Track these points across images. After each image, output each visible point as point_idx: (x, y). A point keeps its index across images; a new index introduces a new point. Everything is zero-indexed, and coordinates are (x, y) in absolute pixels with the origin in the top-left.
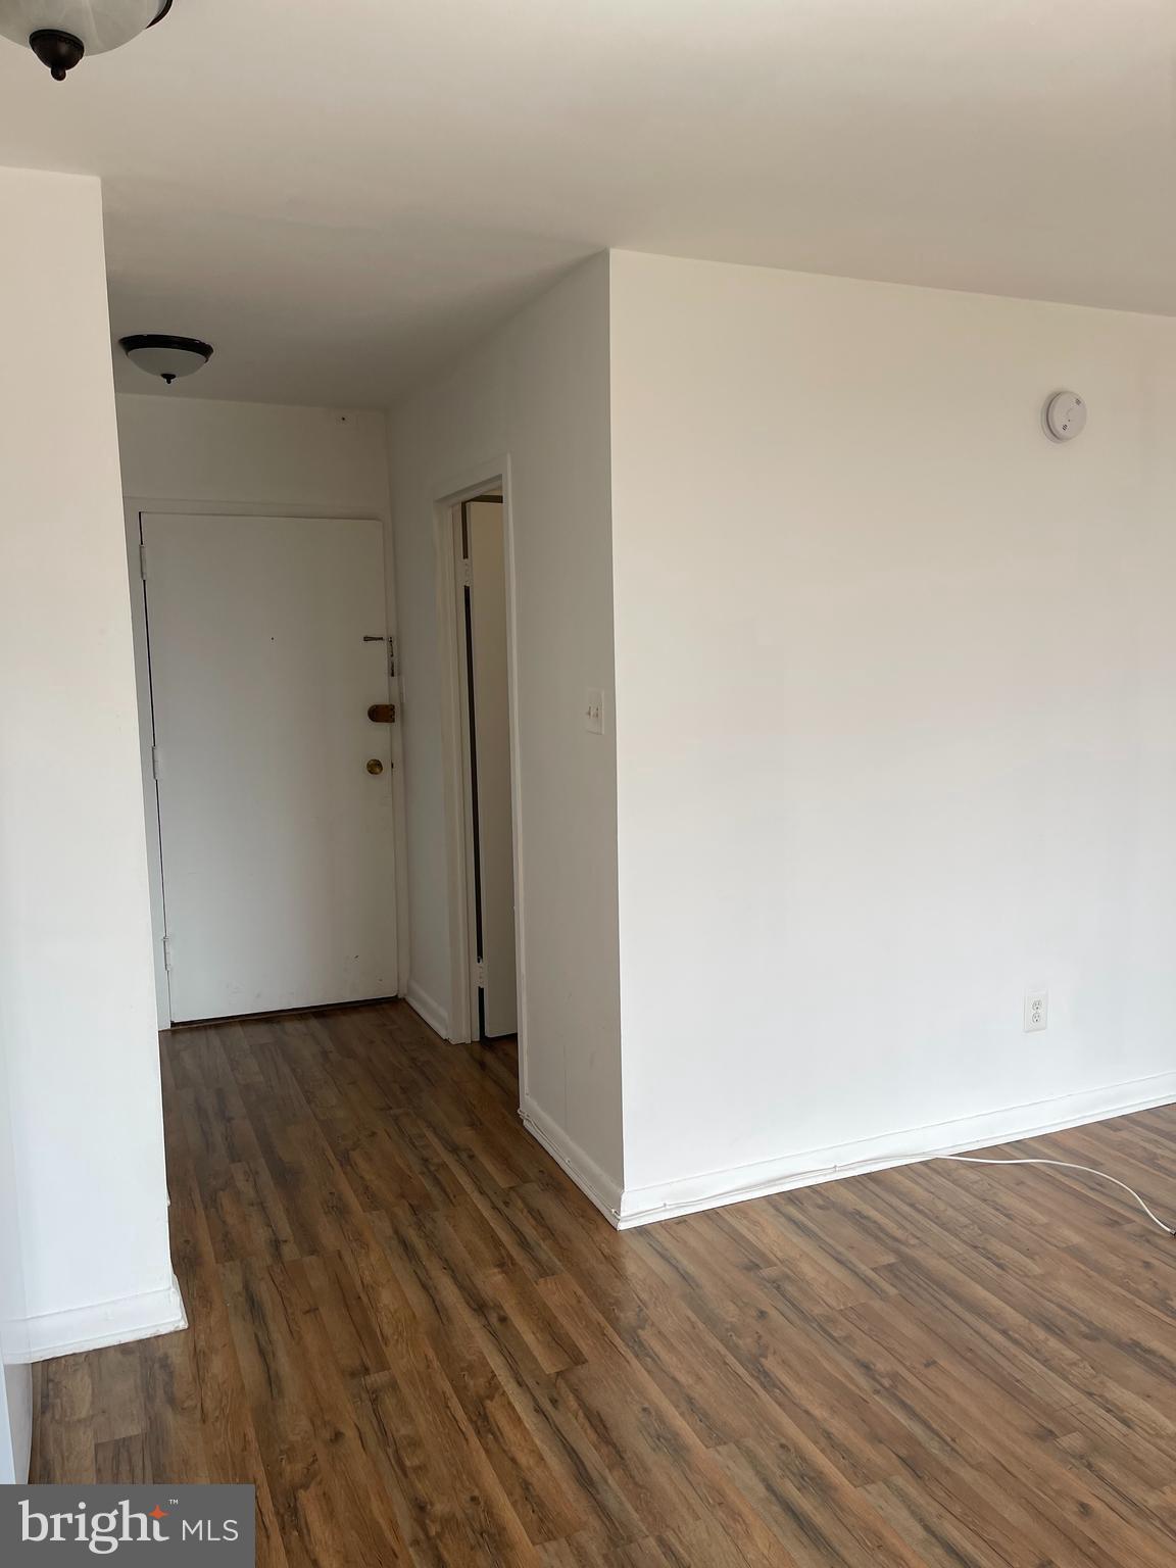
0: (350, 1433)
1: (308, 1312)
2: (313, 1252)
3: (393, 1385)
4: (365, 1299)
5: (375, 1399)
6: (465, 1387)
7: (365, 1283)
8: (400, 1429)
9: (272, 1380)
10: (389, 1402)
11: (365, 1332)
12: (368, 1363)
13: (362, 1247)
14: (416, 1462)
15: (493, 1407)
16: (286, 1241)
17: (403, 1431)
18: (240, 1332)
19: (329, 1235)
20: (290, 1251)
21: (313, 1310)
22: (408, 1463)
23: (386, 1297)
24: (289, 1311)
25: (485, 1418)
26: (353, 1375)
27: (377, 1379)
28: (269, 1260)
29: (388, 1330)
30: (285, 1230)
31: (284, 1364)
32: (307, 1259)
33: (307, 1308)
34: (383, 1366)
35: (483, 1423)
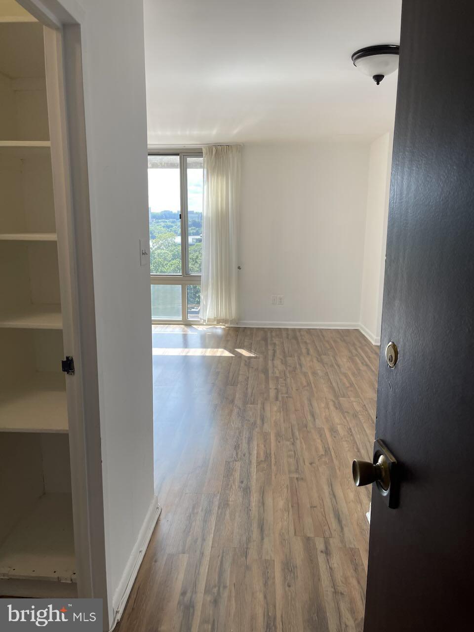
0: (307, 464)
1: (314, 507)
2: (308, 539)
3: (290, 472)
4: (290, 506)
5: (297, 471)
6: (267, 465)
7: (288, 513)
8: (292, 460)
9: (331, 485)
10: (293, 468)
11: (294, 493)
12: (296, 481)
13: (283, 534)
14: (291, 453)
15: (262, 458)
16: (322, 552)
17: (291, 460)
18: (344, 507)
19: (298, 547)
20: (320, 546)
21: (312, 507)
22: (293, 453)
23: (281, 504)
24: (322, 510)
25: (266, 457)
26: (302, 479)
27: (295, 476)
28: (331, 541)
29: (285, 490)
30: (321, 558)
31: (326, 489)
32: (311, 535)
33: (315, 509)
34: (291, 479)
35: (267, 456)
